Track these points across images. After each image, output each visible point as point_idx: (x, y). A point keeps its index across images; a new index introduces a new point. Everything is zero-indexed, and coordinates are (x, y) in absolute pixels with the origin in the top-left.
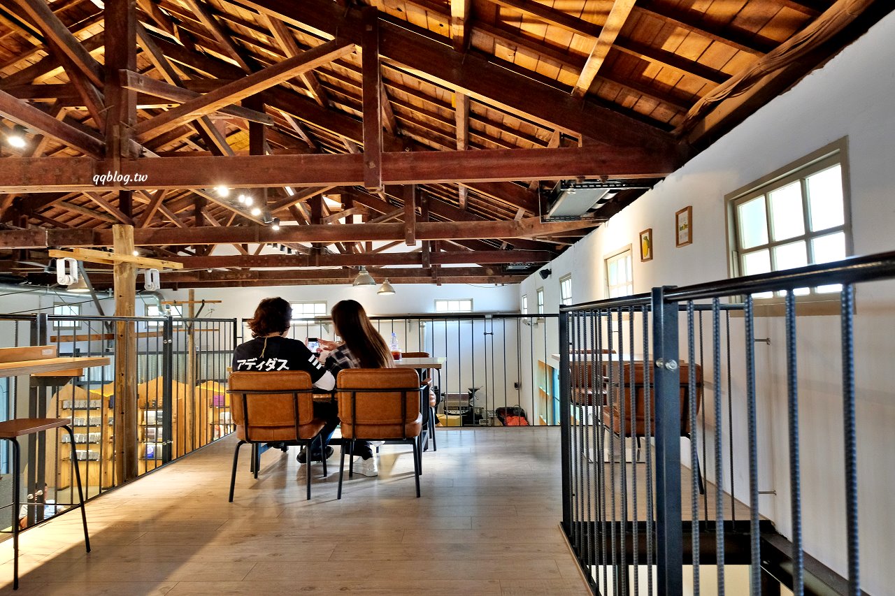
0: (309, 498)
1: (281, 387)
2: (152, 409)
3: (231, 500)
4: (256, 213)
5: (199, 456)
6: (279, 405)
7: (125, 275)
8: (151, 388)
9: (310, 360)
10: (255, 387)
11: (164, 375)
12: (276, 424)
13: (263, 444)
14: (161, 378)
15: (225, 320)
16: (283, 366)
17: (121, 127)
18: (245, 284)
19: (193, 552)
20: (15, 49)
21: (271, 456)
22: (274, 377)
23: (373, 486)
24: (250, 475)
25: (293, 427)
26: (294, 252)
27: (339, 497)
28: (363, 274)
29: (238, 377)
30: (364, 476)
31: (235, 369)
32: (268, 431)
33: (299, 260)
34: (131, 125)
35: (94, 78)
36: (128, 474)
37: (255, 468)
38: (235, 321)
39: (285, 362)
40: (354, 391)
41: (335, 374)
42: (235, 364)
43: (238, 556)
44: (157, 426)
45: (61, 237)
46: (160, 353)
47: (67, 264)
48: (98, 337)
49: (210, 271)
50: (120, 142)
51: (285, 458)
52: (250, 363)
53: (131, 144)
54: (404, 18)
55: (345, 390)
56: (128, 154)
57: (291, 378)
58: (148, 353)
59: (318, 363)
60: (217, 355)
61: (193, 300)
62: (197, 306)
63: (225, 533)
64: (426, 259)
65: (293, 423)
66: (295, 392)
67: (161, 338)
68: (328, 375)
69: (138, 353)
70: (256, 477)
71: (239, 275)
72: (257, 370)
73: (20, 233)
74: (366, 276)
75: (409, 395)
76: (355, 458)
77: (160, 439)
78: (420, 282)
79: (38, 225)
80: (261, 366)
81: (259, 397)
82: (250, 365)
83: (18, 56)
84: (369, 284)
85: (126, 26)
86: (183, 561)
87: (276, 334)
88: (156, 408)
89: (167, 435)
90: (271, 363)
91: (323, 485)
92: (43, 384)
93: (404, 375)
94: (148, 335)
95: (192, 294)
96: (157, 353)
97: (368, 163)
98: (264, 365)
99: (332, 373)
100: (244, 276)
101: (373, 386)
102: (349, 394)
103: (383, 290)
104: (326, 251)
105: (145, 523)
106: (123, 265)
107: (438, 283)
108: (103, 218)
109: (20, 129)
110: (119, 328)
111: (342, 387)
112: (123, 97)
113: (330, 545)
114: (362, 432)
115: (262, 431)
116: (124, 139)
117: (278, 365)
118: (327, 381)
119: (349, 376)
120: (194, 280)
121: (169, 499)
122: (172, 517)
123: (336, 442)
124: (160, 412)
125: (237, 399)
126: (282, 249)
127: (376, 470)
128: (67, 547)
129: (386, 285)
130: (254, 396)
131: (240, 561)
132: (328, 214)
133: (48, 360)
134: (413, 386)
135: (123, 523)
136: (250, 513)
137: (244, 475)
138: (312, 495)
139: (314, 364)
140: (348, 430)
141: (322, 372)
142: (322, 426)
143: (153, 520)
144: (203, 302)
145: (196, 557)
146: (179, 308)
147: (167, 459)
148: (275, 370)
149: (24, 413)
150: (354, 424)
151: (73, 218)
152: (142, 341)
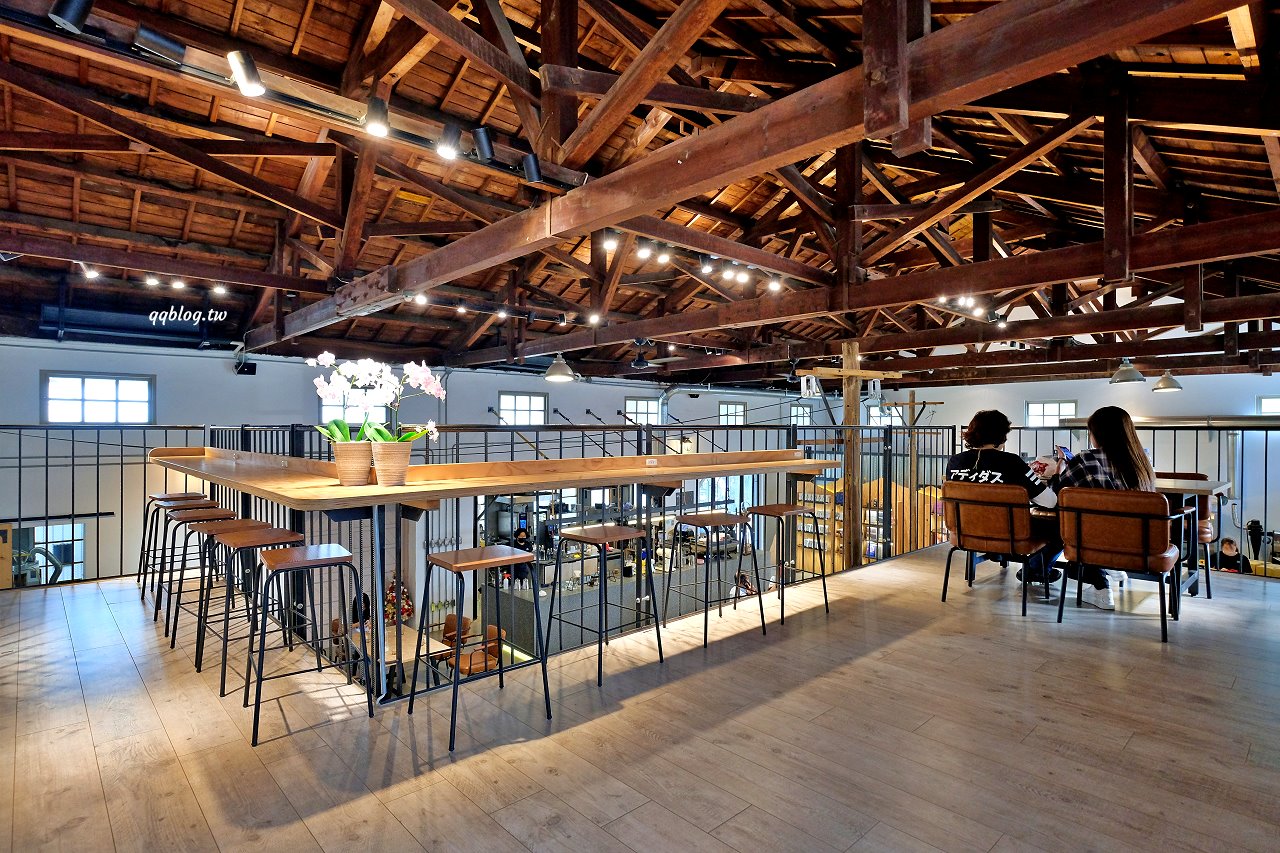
0: (1024, 614)
1: (995, 500)
2: (874, 509)
3: (944, 599)
4: (979, 313)
5: (916, 558)
6: (992, 517)
7: (852, 387)
8: (873, 488)
9: (1028, 475)
10: (967, 497)
11: (884, 477)
12: (990, 535)
13: (979, 554)
14: (881, 479)
15: (943, 428)
16: (997, 479)
17: (849, 258)
18: (970, 383)
19: (909, 632)
20: (766, 194)
21: (988, 569)
22: (987, 489)
23: (1108, 619)
24: (965, 583)
25: (1007, 540)
26: (1027, 347)
27: (1060, 621)
28: (1125, 368)
29: (951, 486)
30: (1096, 607)
31: (948, 478)
32: (982, 541)
33: (1034, 355)
34: (858, 254)
35: (827, 218)
36: (854, 561)
37: (970, 576)
38: (954, 428)
39: (1000, 475)
40: (1079, 512)
41: (1056, 491)
42: (949, 474)
43: (947, 645)
44: (878, 527)
45: (799, 351)
46: (881, 454)
47: (808, 381)
48: (831, 442)
49: (931, 372)
50: (848, 271)
51: (1004, 574)
52: (963, 473)
53: (858, 270)
54: (1170, 61)
55: (1068, 509)
56: (855, 281)
57: (1005, 491)
58: (871, 454)
59: (1037, 479)
60: (934, 460)
61: (913, 401)
62: (918, 409)
63: (935, 625)
64: (1231, 343)
65: (1007, 536)
66: (1010, 506)
67: (882, 444)
68: (1048, 492)
69: (863, 454)
70: (970, 585)
71: (964, 374)
72: (969, 481)
73: (770, 349)
74: (1130, 371)
75: (1153, 523)
76: (1086, 586)
77: (881, 539)
78: (1230, 372)
79: (779, 337)
80: (974, 477)
81: (971, 507)
82: (963, 475)
83: (768, 198)
84: (1134, 380)
85: (853, 162)
86: (899, 637)
87: (991, 447)
88: (877, 508)
89: (887, 534)
90: (985, 475)
91: (1044, 606)
92: (794, 478)
93: (1147, 500)
94: (871, 440)
95: (913, 394)
96: (879, 454)
97: (1110, 252)
98: (977, 477)
99: (1054, 490)
100: (970, 375)
101: (1104, 508)
102: (1073, 514)
103: (1160, 385)
104: (1072, 342)
105: (869, 602)
106: (850, 378)
107: (1266, 371)
108: (831, 325)
109: (777, 276)
110: (847, 435)
111: (1065, 505)
112: (851, 230)
113: (1041, 660)
114: (1090, 557)
115: (976, 540)
116: (852, 267)
117: (991, 477)
118: (1048, 498)
119: (1075, 495)
120: (915, 380)
121: (887, 588)
122: (891, 602)
123: (1061, 565)
124: (881, 512)
125: (950, 507)
126: (1012, 344)
127: (1112, 603)
128: (812, 606)
129: (1168, 378)
130: (967, 506)
131: (948, 649)
132: (1076, 296)
133: (799, 462)
134: (1160, 512)
135: (850, 598)
136: (961, 615)
137: (958, 581)
138: (1028, 612)
139: (1032, 479)
140: (1072, 552)
141: (1042, 487)
142: (1043, 545)
143: (875, 601)
144: (924, 403)
145: (910, 637)
146: (900, 409)
147: (887, 555)
148: (988, 482)
149: (783, 500)
150: (1080, 547)
151: (806, 328)
152: (866, 446)
